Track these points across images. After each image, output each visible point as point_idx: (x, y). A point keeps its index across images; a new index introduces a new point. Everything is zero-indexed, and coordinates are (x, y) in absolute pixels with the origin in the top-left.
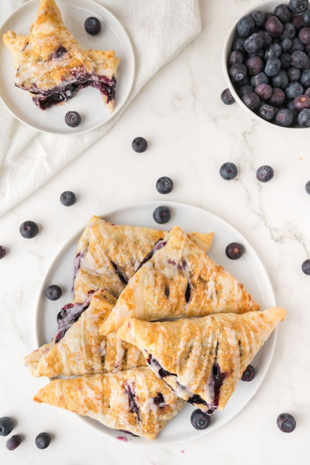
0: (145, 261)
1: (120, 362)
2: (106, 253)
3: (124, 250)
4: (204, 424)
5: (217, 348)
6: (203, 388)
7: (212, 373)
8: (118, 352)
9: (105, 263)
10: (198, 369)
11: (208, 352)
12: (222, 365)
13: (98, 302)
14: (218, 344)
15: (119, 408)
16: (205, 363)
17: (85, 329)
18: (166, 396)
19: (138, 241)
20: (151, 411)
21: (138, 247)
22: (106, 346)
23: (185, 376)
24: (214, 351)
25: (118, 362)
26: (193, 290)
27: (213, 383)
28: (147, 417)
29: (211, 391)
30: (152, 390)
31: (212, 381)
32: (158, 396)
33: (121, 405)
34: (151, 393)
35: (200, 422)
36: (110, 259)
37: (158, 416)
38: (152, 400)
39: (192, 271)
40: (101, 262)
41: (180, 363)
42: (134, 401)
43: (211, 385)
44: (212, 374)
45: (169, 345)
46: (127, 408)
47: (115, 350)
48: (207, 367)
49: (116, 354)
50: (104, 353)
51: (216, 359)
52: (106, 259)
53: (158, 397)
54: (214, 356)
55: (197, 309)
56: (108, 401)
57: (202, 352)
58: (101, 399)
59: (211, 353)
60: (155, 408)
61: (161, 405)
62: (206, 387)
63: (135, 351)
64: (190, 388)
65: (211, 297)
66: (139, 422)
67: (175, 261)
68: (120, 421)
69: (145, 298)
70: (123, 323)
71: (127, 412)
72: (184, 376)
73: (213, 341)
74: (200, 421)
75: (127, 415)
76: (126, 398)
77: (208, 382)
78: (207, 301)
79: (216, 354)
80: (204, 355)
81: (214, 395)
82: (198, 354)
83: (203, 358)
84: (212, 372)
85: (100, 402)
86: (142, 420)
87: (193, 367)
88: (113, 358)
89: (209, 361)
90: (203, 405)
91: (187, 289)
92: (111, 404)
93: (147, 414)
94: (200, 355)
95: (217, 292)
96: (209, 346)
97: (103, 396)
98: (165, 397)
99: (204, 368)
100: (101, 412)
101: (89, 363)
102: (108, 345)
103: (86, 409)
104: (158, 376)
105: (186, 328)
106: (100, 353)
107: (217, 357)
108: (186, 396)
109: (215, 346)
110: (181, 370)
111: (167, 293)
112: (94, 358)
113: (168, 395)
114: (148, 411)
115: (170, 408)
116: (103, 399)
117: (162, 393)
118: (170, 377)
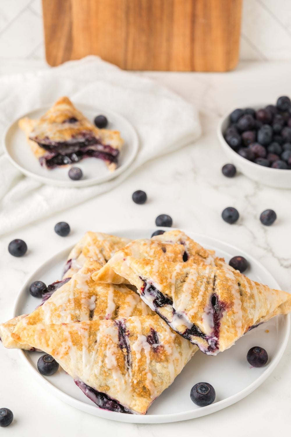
4: (207, 391)
5: (215, 280)
6: (201, 316)
10: (195, 292)
11: (205, 280)
14: (215, 276)
15: (107, 338)
16: (202, 289)
17: (75, 286)
18: (161, 335)
20: (143, 350)
22: (96, 300)
23: (181, 300)
24: (211, 281)
25: (109, 315)
27: (212, 311)
28: (138, 356)
29: (210, 321)
30: (145, 325)
31: (210, 309)
33: (110, 335)
34: (144, 328)
36: (104, 257)
37: (151, 361)
38: (144, 338)
41: (175, 284)
42: (124, 337)
43: (210, 314)
44: (210, 303)
46: (116, 340)
47: (106, 303)
48: (205, 293)
49: (107, 307)
50: (93, 306)
51: (214, 289)
52: (101, 256)
53: (152, 335)
54: (211, 285)
56: (95, 335)
57: (198, 279)
58: (88, 330)
60: (147, 348)
61: (155, 345)
62: (204, 316)
64: (186, 314)
66: (129, 367)
68: (107, 361)
71: (116, 346)
72: (180, 300)
73: (210, 273)
74: (201, 388)
75: (116, 350)
76: (116, 328)
77: (206, 310)
81: (213, 325)
82: (195, 279)
83: (200, 283)
84: (210, 301)
85: (86, 334)
86: (131, 365)
87: (189, 289)
88: (103, 311)
89: (206, 288)
92: (98, 339)
93: (138, 351)
97: (90, 328)
98: (159, 336)
99: (201, 293)
100: (86, 346)
101: (76, 314)
102: (98, 300)
103: (70, 343)
104: (153, 307)
106: (89, 306)
107: (214, 287)
108: (183, 326)
109: (212, 277)
110: (177, 293)
112: (82, 308)
113: (164, 333)
114: (140, 350)
115: (164, 351)
116: (90, 331)
117: (156, 330)
118: (165, 308)
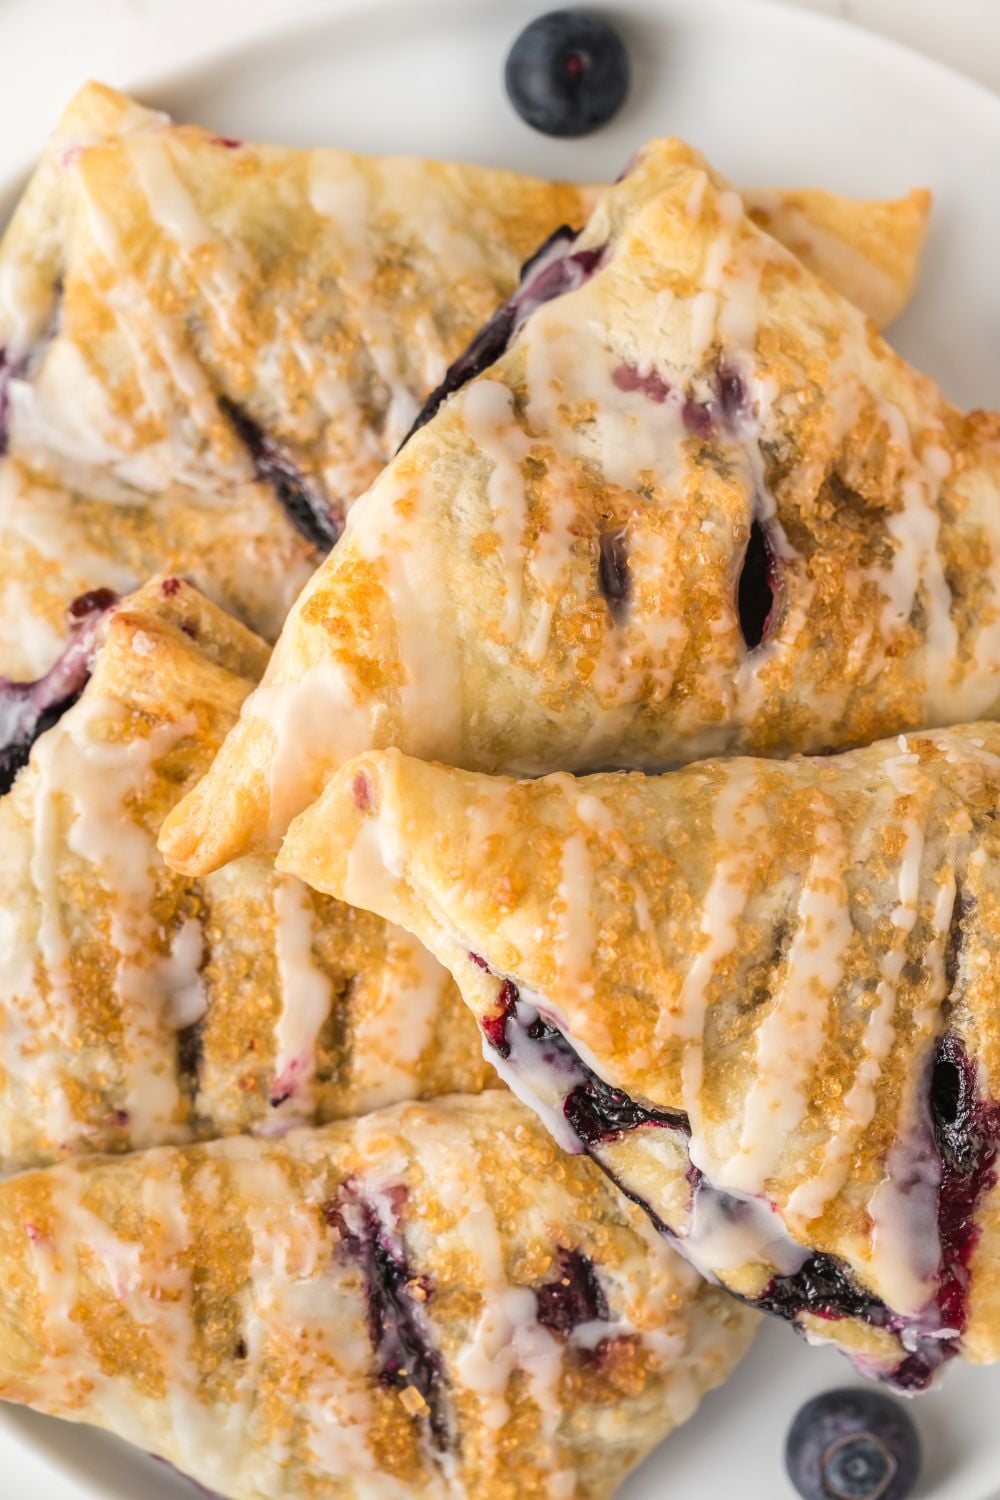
0: (458, 378)
1: (305, 1065)
2: (189, 341)
3: (309, 317)
4: (877, 1479)
5: (955, 939)
6: (863, 1206)
7: (925, 1105)
8: (286, 996)
9: (181, 408)
10: (831, 1072)
11: (893, 962)
12: (988, 1051)
13: (145, 659)
14: (959, 908)
15: (305, 1350)
16: (875, 1038)
17: (60, 847)
18: (621, 1277)
19: (407, 251)
20: (516, 1377)
21: (407, 291)
22: (206, 958)
23: (740, 1128)
24: (932, 955)
25: (294, 1064)
26: (792, 564)
27: (932, 1172)
28: (493, 1416)
29: (917, 1229)
30: (523, 1230)
31: (922, 1158)
32: (565, 1275)
33: (320, 1336)
34: (520, 1253)
35: (849, 1467)
36: (213, 380)
37: (568, 1415)
38: (520, 1305)
39: (779, 437)
40: (153, 404)
41: (705, 1038)
42: (403, 1307)
43: (916, 1190)
44: (919, 1112)
45: (633, 914)
46: (359, 1352)
47: (268, 980)
48: (890, 1065)
49: (276, 1008)
50: (191, 1005)
51: (946, 1008)
52: (188, 383)
53: (566, 1282)
54: (934, 989)
55: (819, 690)
56: (231, 1311)
57: (850, 963)
58: (186, 1298)
59: (914, 972)
60: (543, 1360)
61: (588, 1334)
62: (880, 1201)
63: (405, 986)
64: (774, 1206)
65: (917, 616)
66: (442, 1457)
67: (667, 375)
68: (314, 1444)
69: (465, 620)
70: (316, 790)
71: (361, 1383)
72: (733, 1123)
73: (926, 887)
74: (846, 1460)
75: (360, 1403)
76: (350, 1285)
77: (898, 1166)
78: (889, 640)
79: (951, 976)
80: (870, 985)
81: (934, 1253)
82: (830, 975)
83: (860, 999)
84: (920, 1098)
85: (178, 1317)
86: (457, 1445)
87: (793, 1057)
88: (257, 1040)
89: (901, 1021)
90: (866, 1328)
91: (749, 557)
92: (252, 1329)
93: (493, 1394)
94: (841, 984)
95: (953, 581)
96: (902, 919)
97: (199, 1275)
98: (611, 1281)
99: (868, 1071)
100: (185, 1384)
101: (94, 1075)
102: (218, 952)
103: (86, 1367)
104: (561, 1133)
105: (744, 805)
106: (168, 1006)
107: (953, 997)
108: (752, 1264)
109: (941, 921)
110: (712, 1080)
111: (615, 584)
112: (130, 1037)
113: (634, 1264)
114: (498, 1376)
115: (642, 1356)
116: (196, 1297)
117: (589, 1253)
118: (643, 1142)
